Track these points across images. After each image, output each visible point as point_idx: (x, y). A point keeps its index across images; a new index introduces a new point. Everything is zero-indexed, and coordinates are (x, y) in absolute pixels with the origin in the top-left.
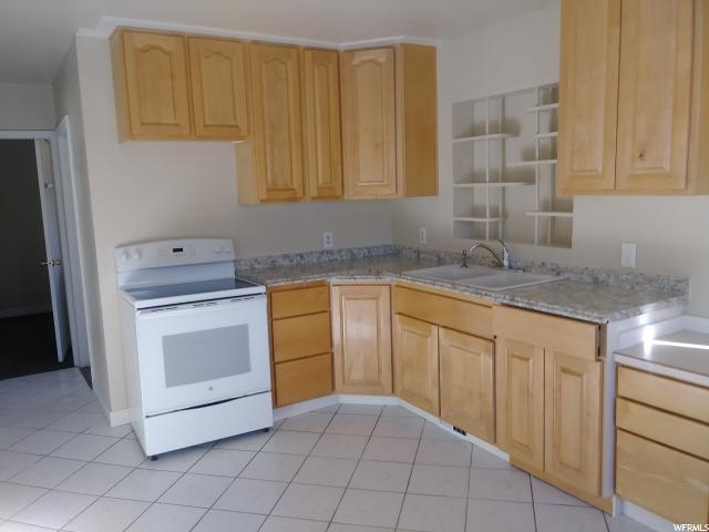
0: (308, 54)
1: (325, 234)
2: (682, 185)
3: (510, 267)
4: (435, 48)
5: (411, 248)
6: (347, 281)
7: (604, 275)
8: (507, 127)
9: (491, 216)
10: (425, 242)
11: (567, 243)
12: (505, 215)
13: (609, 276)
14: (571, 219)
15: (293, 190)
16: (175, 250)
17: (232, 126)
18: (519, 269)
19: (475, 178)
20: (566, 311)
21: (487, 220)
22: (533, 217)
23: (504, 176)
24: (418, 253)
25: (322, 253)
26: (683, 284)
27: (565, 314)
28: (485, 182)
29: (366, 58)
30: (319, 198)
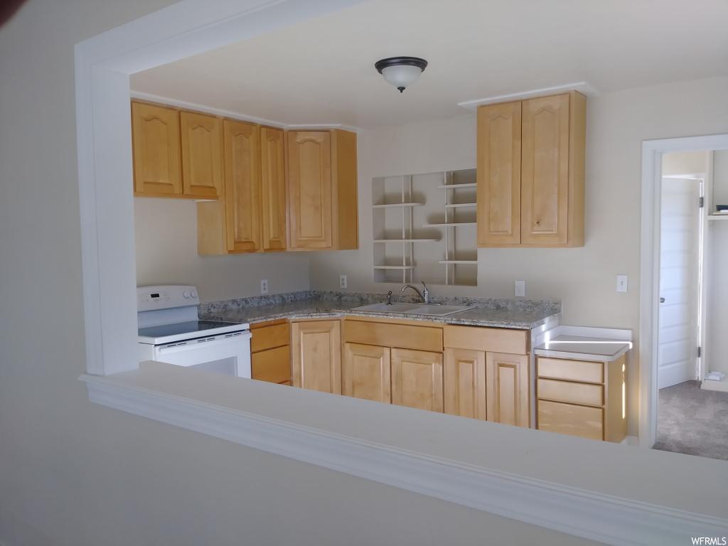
0: (263, 130)
1: (262, 282)
2: (566, 241)
3: (429, 302)
4: (355, 134)
5: (331, 292)
6: (305, 318)
7: (504, 303)
8: (415, 198)
9: (407, 265)
10: (346, 286)
11: (473, 282)
12: (415, 264)
13: (507, 304)
14: (476, 265)
15: (253, 242)
16: (153, 296)
17: (210, 187)
18: (435, 303)
19: (386, 235)
20: (502, 324)
21: (404, 268)
22: (445, 264)
23: (414, 234)
24: (340, 296)
25: (261, 298)
26: (559, 305)
27: (503, 326)
28: (402, 239)
29: (307, 137)
30: (270, 250)
